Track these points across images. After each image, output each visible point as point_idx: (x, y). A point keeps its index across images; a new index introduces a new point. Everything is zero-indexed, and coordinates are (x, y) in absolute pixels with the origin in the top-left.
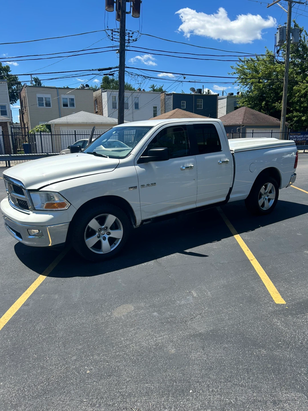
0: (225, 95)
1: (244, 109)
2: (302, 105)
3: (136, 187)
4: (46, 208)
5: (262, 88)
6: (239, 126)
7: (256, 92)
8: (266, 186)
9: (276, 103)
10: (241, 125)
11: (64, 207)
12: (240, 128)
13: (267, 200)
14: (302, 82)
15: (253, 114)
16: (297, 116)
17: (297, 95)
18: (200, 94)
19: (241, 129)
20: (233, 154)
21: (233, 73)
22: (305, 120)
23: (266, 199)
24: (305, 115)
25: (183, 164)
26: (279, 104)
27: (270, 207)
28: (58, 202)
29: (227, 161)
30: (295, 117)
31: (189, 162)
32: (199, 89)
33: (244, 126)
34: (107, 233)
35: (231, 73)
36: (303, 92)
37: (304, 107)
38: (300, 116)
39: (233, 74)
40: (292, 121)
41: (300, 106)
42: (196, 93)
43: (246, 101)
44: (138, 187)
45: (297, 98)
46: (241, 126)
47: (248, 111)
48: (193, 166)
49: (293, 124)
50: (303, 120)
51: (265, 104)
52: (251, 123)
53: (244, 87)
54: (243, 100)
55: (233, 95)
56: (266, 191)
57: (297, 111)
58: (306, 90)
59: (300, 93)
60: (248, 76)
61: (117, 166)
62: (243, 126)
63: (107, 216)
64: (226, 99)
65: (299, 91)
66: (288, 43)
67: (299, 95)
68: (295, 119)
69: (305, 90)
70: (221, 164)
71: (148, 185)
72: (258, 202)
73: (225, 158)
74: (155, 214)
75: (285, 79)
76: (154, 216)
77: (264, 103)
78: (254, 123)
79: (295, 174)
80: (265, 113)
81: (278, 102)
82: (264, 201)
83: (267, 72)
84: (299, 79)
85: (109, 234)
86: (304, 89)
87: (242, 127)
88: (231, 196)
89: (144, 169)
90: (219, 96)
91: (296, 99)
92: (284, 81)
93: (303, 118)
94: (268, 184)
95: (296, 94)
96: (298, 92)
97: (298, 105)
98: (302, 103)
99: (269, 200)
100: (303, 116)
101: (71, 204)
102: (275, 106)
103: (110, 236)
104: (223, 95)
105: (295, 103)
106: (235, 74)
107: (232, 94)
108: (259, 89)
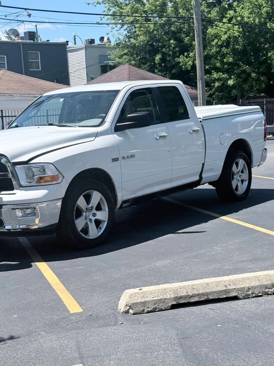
0: (81, 44)
1: (127, 70)
2: (225, 60)
4: (37, 182)
5: (153, 31)
7: (142, 38)
8: (237, 164)
9: (181, 56)
11: (57, 180)
13: (240, 182)
14: (221, 21)
16: (219, 80)
17: (214, 43)
18: (32, 41)
20: (201, 122)
21: (96, 2)
22: (234, 87)
23: (238, 180)
24: (232, 77)
25: (157, 133)
26: (185, 58)
27: (244, 190)
28: (51, 174)
29: (198, 130)
30: (215, 80)
31: (162, 131)
32: (30, 33)
34: (92, 214)
35: (92, 3)
36: (224, 37)
37: (229, 64)
38: (224, 78)
39: (95, 4)
40: (211, 89)
41: (222, 62)
42: (21, 39)
43: (125, 54)
44: (119, 159)
45: (215, 48)
47: (133, 72)
48: (167, 135)
49: (214, 93)
50: (229, 86)
51: (160, 59)
53: (117, 28)
54: (118, 52)
55: (94, 43)
56: (238, 170)
57: (218, 70)
58: (228, 34)
59: (218, 41)
60: (123, 9)
61: (97, 135)
63: (93, 193)
64: (84, 51)
65: (217, 36)
67: (217, 43)
68: (217, 84)
69: (226, 35)
70: (191, 133)
71: (128, 157)
72: (231, 183)
73: (195, 126)
74: (134, 194)
75: (196, 18)
76: (133, 196)
77: (158, 58)
79: (266, 149)
80: (162, 76)
81: (184, 55)
82: (237, 183)
84: (215, 16)
85: (94, 215)
86: (226, 33)
88: (204, 175)
89: (122, 138)
90: (68, 45)
91: (214, 50)
92: (195, 20)
93: (231, 82)
94: (239, 160)
95: (213, 41)
96: (216, 38)
97: (217, 59)
98: (224, 56)
99: (242, 181)
100: (229, 79)
101: (64, 177)
102: (179, 63)
103: (96, 218)
104: (75, 44)
105: (212, 56)
106: (100, 4)
107: (92, 41)
108: (148, 32)
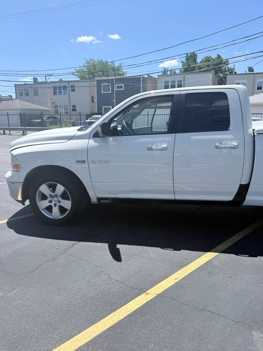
3: (84, 161)
20: (254, 135)
31: (162, 142)
44: (87, 162)
61: (71, 138)
71: (99, 162)
73: (231, 140)
74: (114, 195)
76: (112, 196)
101: (22, 167)
103: (60, 204)
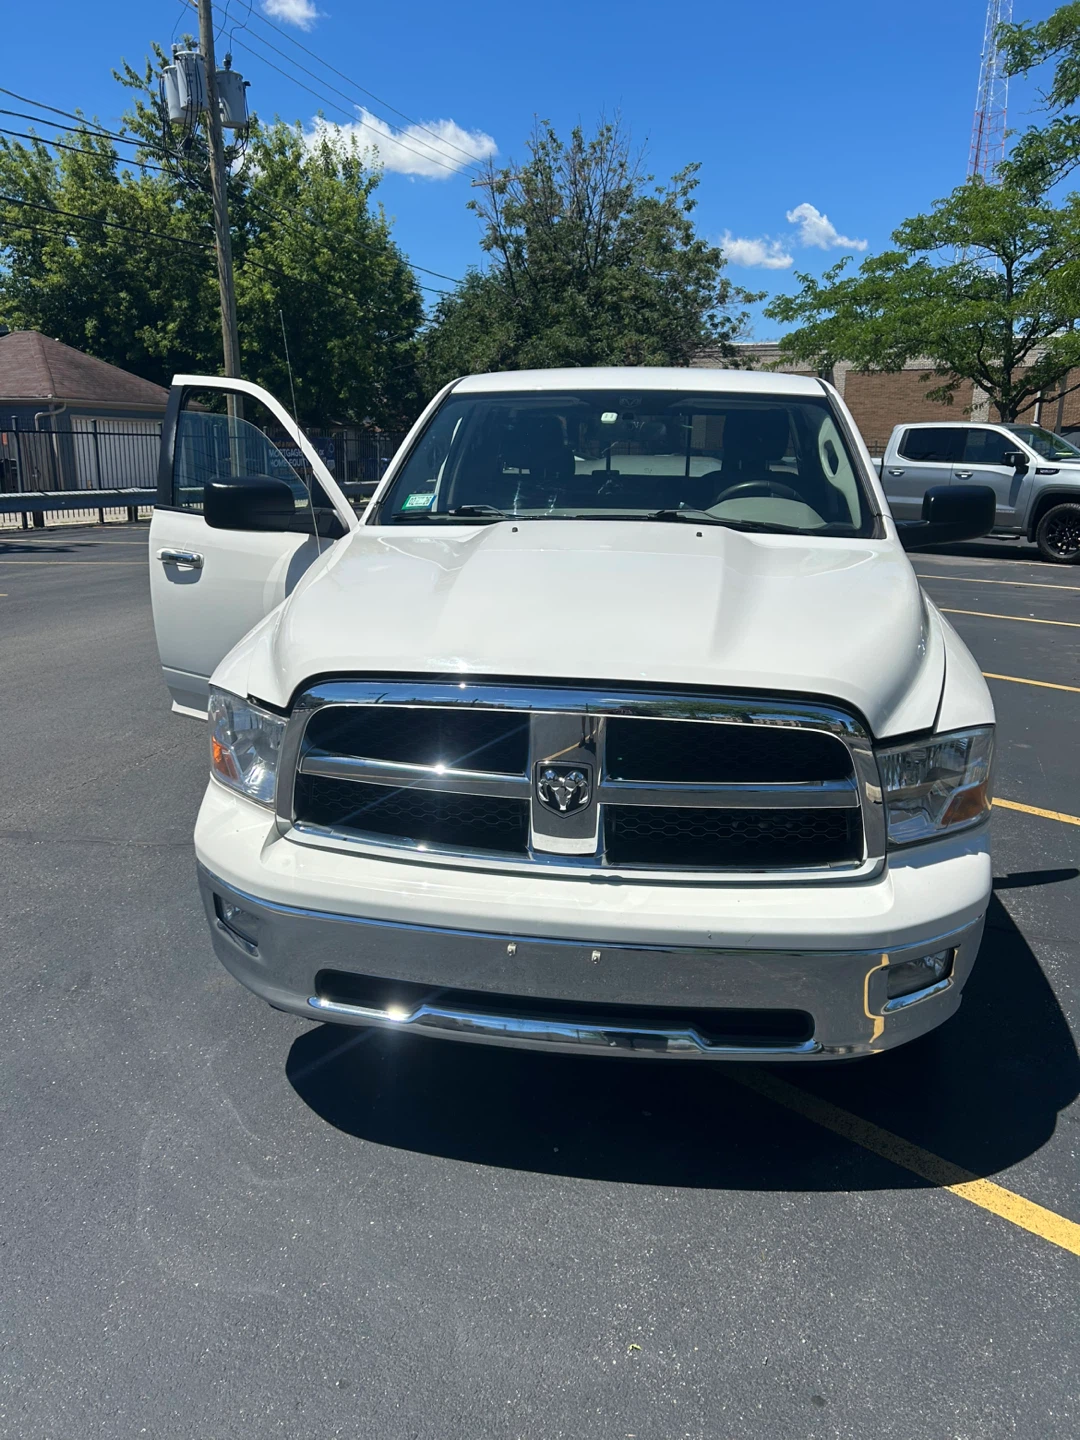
1: (33, 342)
4: (944, 820)
6: (43, 406)
10: (50, 403)
12: (47, 414)
15: (77, 366)
19: (53, 420)
33: (63, 409)
46: (51, 407)
52: (85, 396)
62: (58, 406)
66: (213, 119)
78: (93, 396)
83: (95, 207)
87: (57, 412)
